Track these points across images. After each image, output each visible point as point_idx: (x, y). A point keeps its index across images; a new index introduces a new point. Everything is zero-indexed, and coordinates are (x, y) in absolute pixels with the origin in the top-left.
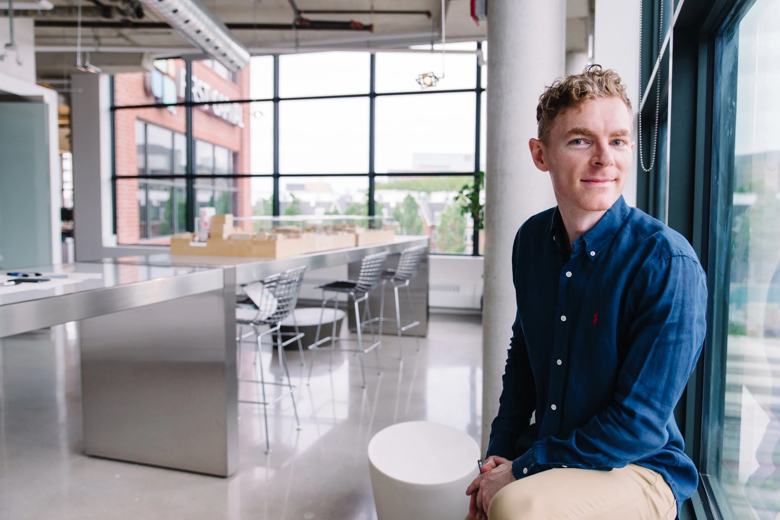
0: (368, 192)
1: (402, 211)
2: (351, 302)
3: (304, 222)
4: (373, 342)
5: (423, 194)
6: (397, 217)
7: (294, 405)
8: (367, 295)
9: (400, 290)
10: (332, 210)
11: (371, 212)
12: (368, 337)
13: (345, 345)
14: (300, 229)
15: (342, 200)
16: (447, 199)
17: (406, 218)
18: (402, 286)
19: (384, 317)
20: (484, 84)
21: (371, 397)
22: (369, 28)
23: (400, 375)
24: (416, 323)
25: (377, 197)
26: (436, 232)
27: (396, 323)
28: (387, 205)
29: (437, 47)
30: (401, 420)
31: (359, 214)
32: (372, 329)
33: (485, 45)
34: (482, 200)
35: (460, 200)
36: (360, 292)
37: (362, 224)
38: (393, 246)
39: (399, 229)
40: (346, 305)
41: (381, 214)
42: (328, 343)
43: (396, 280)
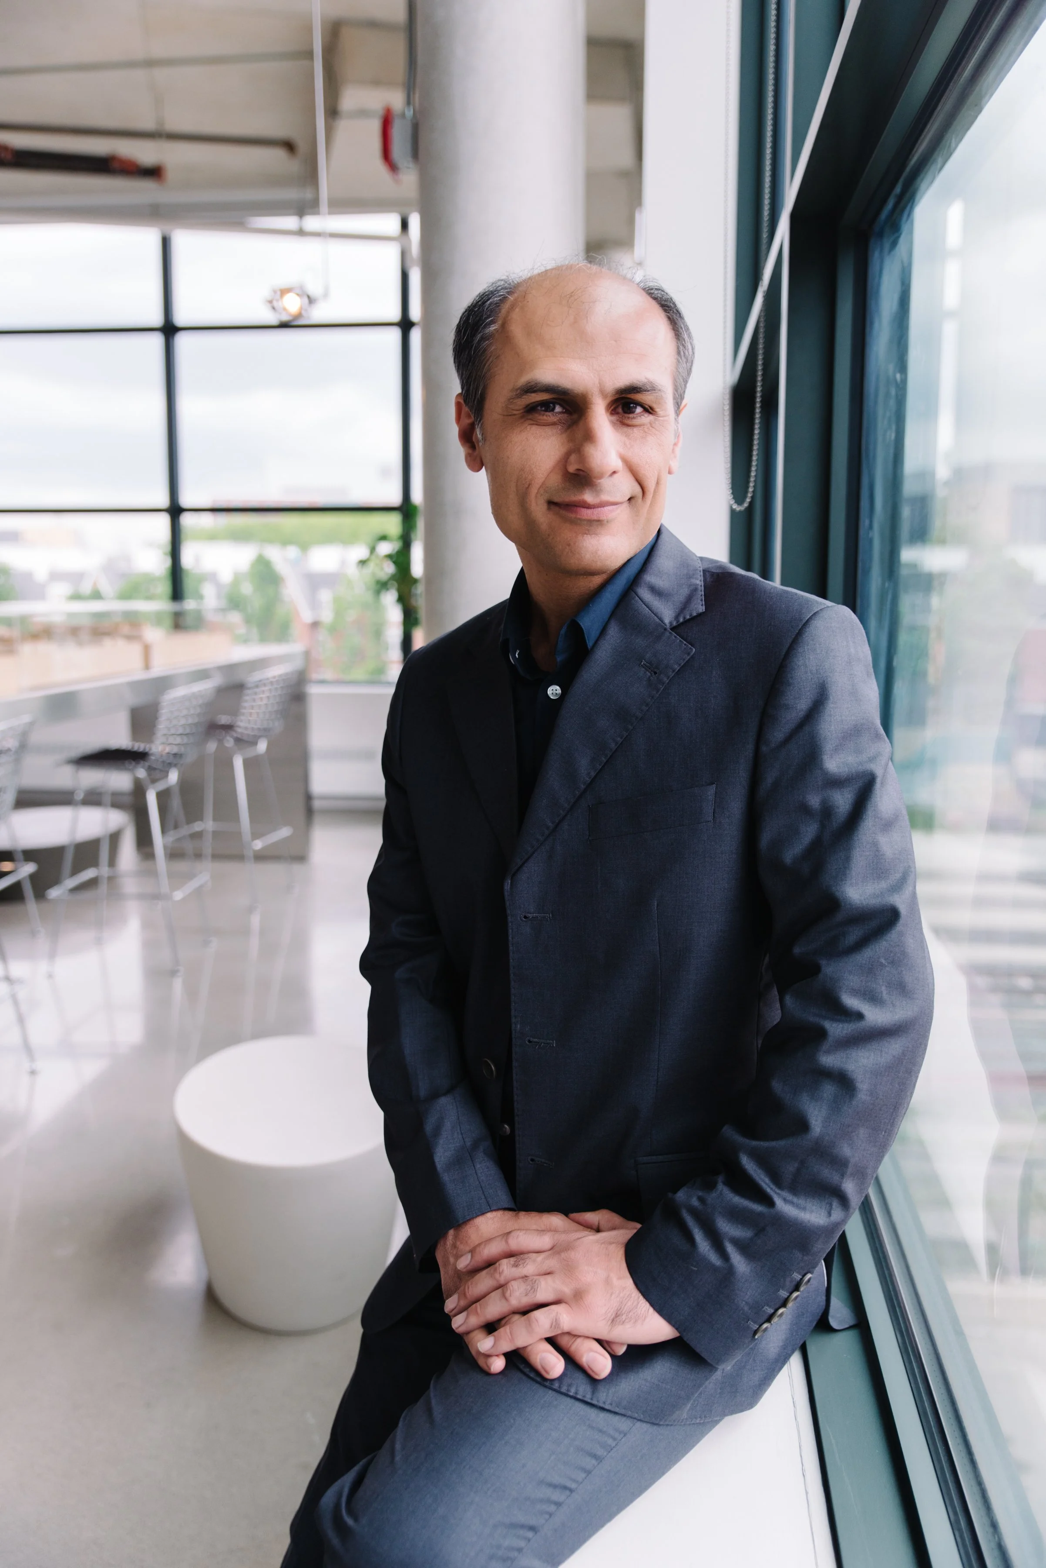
0: (169, 548)
1: (247, 589)
2: (139, 791)
3: (24, 620)
4: (190, 876)
5: (292, 552)
6: (234, 602)
7: (21, 1020)
8: (173, 777)
9: (247, 763)
10: (86, 588)
11: (177, 593)
12: (182, 866)
13: (130, 885)
14: (15, 633)
15: (109, 567)
16: (343, 563)
17: (257, 603)
18: (250, 753)
19: (214, 819)
20: (416, 313)
21: (192, 993)
22: (154, 173)
23: (254, 943)
24: (285, 832)
25: (187, 558)
26: (323, 635)
27: (239, 834)
28: (212, 577)
29: (312, 223)
30: (259, 1034)
31: (150, 598)
32: (189, 846)
33: (415, 222)
34: (417, 568)
35: (371, 567)
36: (157, 772)
37: (157, 619)
38: (230, 669)
39: (242, 630)
40: (128, 800)
41: (200, 597)
42: (92, 883)
43: (238, 741)
